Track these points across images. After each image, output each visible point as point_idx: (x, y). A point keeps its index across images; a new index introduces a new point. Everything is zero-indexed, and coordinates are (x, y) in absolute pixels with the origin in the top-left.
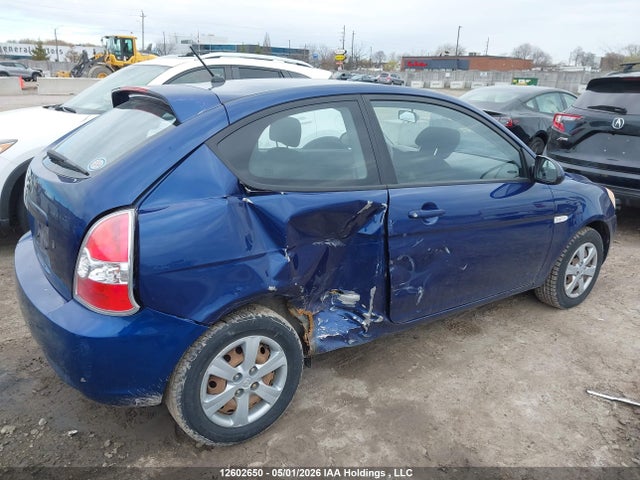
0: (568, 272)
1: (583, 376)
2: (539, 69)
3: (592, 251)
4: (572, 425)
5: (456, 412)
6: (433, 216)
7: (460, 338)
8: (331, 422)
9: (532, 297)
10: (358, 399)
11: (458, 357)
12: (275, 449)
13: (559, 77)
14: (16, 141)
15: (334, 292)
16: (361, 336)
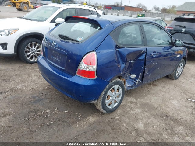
0: (177, 70)
1: (185, 96)
2: (145, 11)
3: (183, 65)
4: (187, 107)
5: (159, 105)
6: (155, 55)
7: (153, 87)
8: (130, 108)
9: (168, 77)
10: (134, 102)
11: (154, 92)
12: (120, 114)
13: (151, 14)
14: (19, 29)
15: (130, 75)
16: (135, 86)
